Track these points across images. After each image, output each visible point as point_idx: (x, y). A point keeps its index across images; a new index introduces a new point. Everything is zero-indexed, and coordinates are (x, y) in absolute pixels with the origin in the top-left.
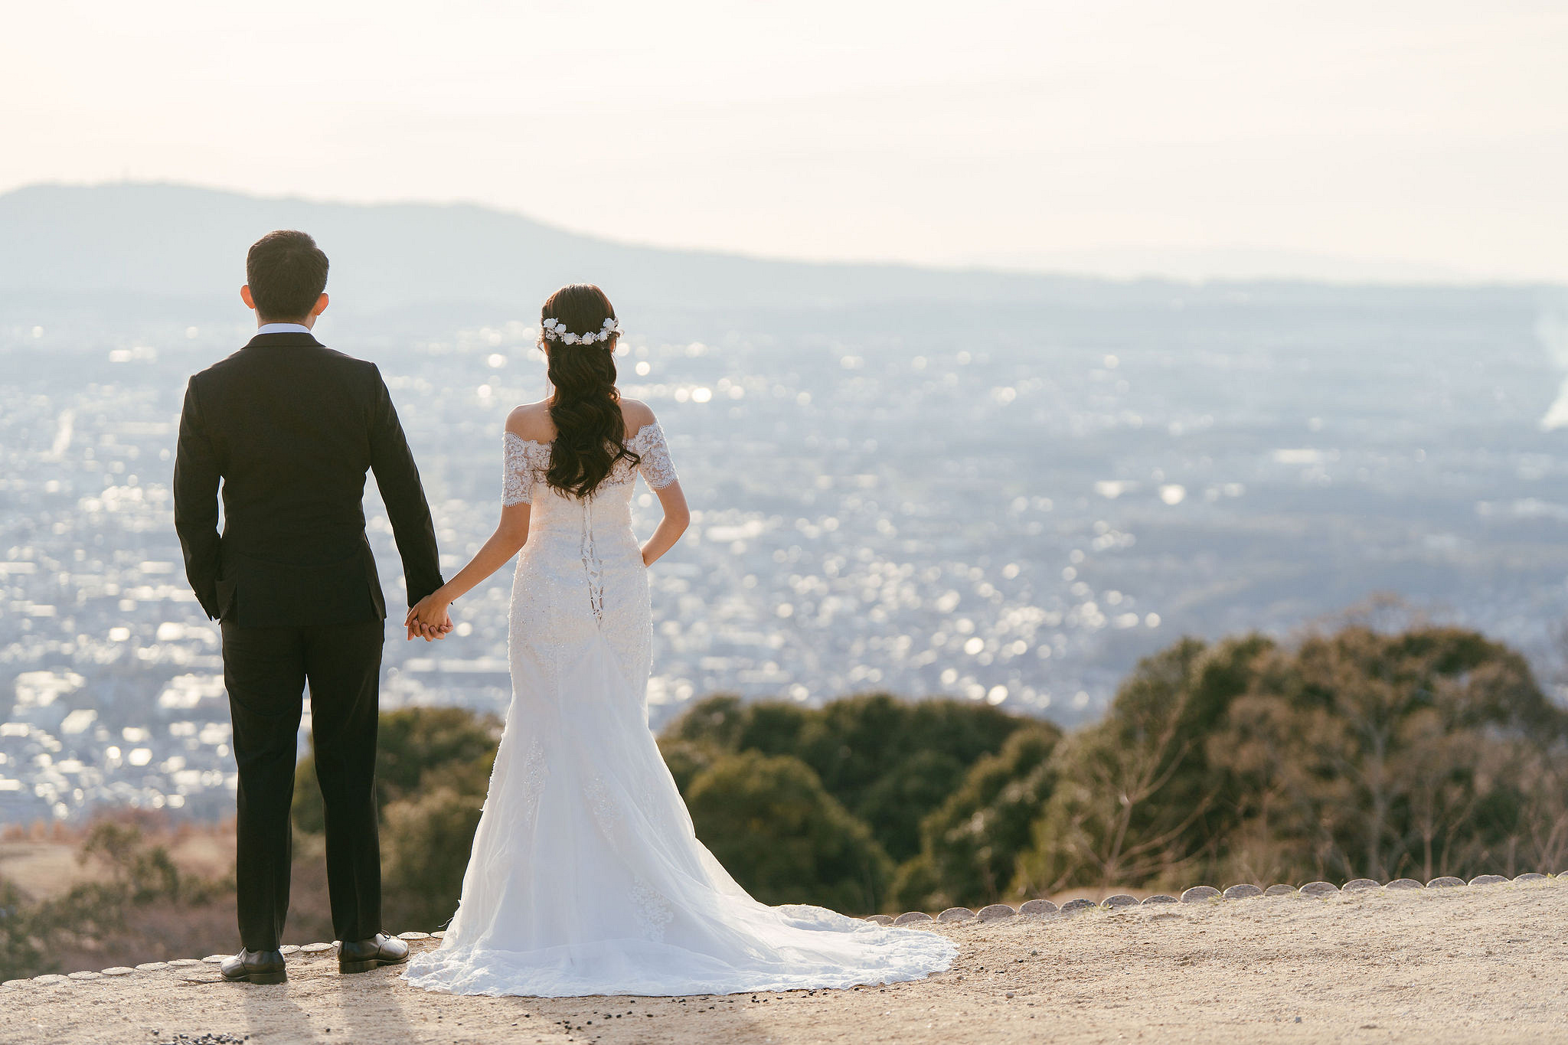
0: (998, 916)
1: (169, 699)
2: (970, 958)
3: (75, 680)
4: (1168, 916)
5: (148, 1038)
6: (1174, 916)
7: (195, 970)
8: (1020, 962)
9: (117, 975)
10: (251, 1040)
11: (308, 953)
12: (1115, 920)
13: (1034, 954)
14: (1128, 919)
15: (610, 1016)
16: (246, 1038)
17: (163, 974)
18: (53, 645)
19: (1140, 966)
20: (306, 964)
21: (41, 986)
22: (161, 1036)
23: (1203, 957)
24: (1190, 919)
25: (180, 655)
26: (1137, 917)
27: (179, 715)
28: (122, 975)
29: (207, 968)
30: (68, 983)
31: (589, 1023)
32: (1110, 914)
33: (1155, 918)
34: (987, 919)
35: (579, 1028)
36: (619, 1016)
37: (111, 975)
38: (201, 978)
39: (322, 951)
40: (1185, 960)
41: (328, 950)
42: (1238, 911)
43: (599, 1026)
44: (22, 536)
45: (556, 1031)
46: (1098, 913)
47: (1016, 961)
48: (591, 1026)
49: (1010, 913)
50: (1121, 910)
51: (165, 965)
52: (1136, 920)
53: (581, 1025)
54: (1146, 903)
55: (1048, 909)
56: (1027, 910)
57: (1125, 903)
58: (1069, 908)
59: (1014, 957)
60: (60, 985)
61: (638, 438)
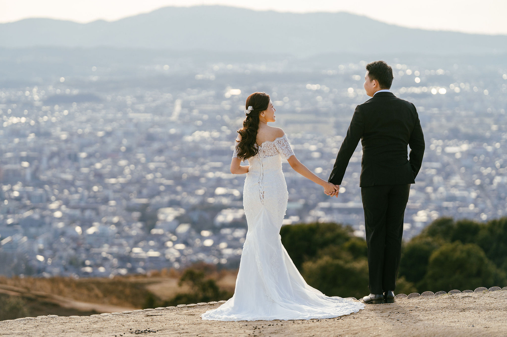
0: (415, 297)
1: (220, 219)
3: (182, 211)
4: (468, 296)
5: (128, 331)
6: (470, 297)
7: (152, 312)
8: (411, 310)
9: (127, 313)
10: (159, 331)
11: (189, 307)
12: (450, 298)
13: (417, 308)
14: (455, 297)
15: (270, 325)
16: (158, 331)
17: (141, 313)
18: (173, 197)
19: (448, 311)
20: (187, 310)
21: (102, 316)
22: (132, 330)
23: (469, 309)
24: (474, 298)
25: (225, 201)
27: (224, 225)
28: (128, 313)
30: (111, 316)
32: (450, 296)
33: (463, 297)
34: (411, 298)
35: (259, 328)
36: (273, 325)
38: (153, 314)
39: (193, 306)
40: (464, 310)
41: (195, 306)
42: (491, 295)
43: (265, 328)
44: (160, 152)
45: (252, 329)
46: (446, 296)
47: (410, 310)
48: (263, 328)
49: (418, 296)
50: (454, 295)
51: (143, 310)
52: (457, 298)
53: (260, 328)
54: (463, 292)
55: (431, 295)
56: (424, 295)
57: (457, 293)
58: (437, 294)
59: (410, 309)
60: (108, 316)
61: (275, 141)
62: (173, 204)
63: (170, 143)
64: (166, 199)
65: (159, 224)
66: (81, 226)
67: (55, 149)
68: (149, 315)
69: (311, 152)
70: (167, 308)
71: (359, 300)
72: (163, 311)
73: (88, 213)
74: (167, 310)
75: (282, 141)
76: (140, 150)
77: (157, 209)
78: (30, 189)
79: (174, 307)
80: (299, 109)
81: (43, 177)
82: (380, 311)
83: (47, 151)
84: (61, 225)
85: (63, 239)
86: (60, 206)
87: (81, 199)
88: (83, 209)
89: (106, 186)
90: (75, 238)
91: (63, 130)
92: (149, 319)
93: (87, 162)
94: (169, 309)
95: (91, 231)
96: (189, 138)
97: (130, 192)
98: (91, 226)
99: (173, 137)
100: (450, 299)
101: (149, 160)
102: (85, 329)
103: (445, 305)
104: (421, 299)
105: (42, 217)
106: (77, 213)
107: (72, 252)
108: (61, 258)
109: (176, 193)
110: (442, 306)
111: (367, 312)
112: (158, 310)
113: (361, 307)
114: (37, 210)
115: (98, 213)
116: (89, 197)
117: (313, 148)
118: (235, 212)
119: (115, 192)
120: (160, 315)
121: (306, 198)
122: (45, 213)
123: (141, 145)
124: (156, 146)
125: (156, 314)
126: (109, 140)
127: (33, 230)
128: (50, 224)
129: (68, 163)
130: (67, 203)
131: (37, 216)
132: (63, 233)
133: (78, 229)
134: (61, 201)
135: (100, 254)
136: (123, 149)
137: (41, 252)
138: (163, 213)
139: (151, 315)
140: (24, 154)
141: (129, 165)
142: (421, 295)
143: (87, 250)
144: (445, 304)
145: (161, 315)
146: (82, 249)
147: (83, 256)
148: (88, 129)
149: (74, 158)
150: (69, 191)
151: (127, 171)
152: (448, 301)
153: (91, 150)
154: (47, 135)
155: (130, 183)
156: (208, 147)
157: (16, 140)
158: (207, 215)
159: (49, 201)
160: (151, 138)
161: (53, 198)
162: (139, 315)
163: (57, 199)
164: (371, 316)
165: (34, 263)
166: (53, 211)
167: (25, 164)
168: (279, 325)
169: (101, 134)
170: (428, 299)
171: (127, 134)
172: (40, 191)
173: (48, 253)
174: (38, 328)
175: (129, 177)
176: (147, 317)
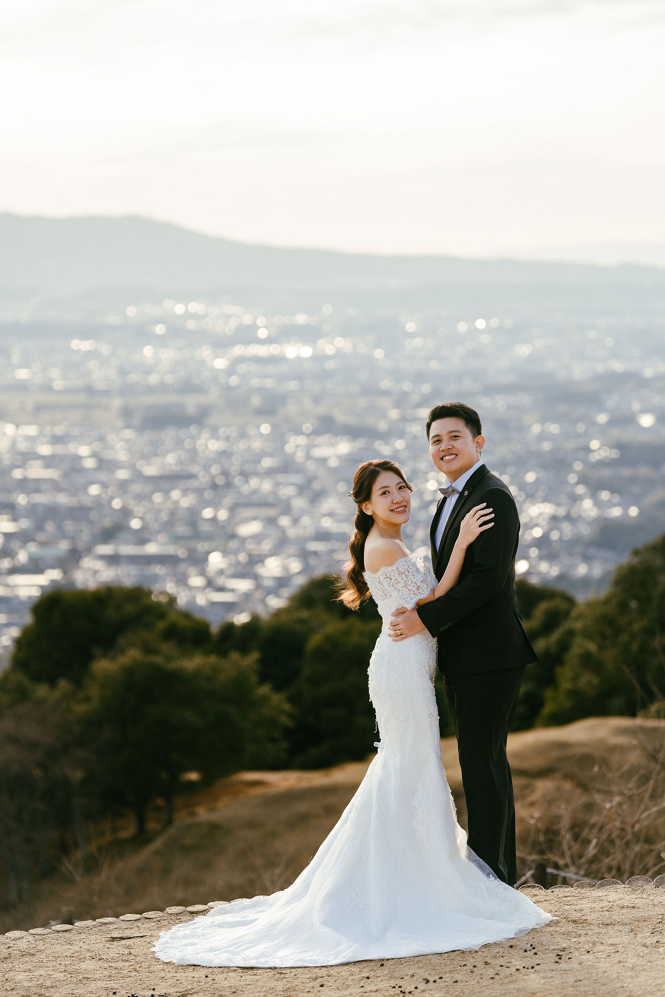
2: (660, 922)
7: (116, 926)
9: (62, 931)
11: (192, 913)
15: (428, 981)
17: (95, 931)
22: (118, 995)
28: (66, 931)
29: (124, 925)
30: (31, 938)
31: (416, 988)
35: (410, 992)
37: (59, 933)
38: (123, 935)
39: (202, 912)
43: (423, 991)
51: (96, 923)
60: (24, 940)
68: (116, 938)
69: (81, 458)
70: (145, 915)
72: (139, 924)
74: (148, 920)
79: (160, 914)
80: (58, 385)
92: (117, 948)
94: (150, 919)
112: (128, 923)
117: (84, 450)
120: (140, 937)
121: (73, 539)
125: (127, 933)
139: (120, 938)
145: (143, 937)
162: (93, 938)
168: (448, 980)
176: (113, 941)
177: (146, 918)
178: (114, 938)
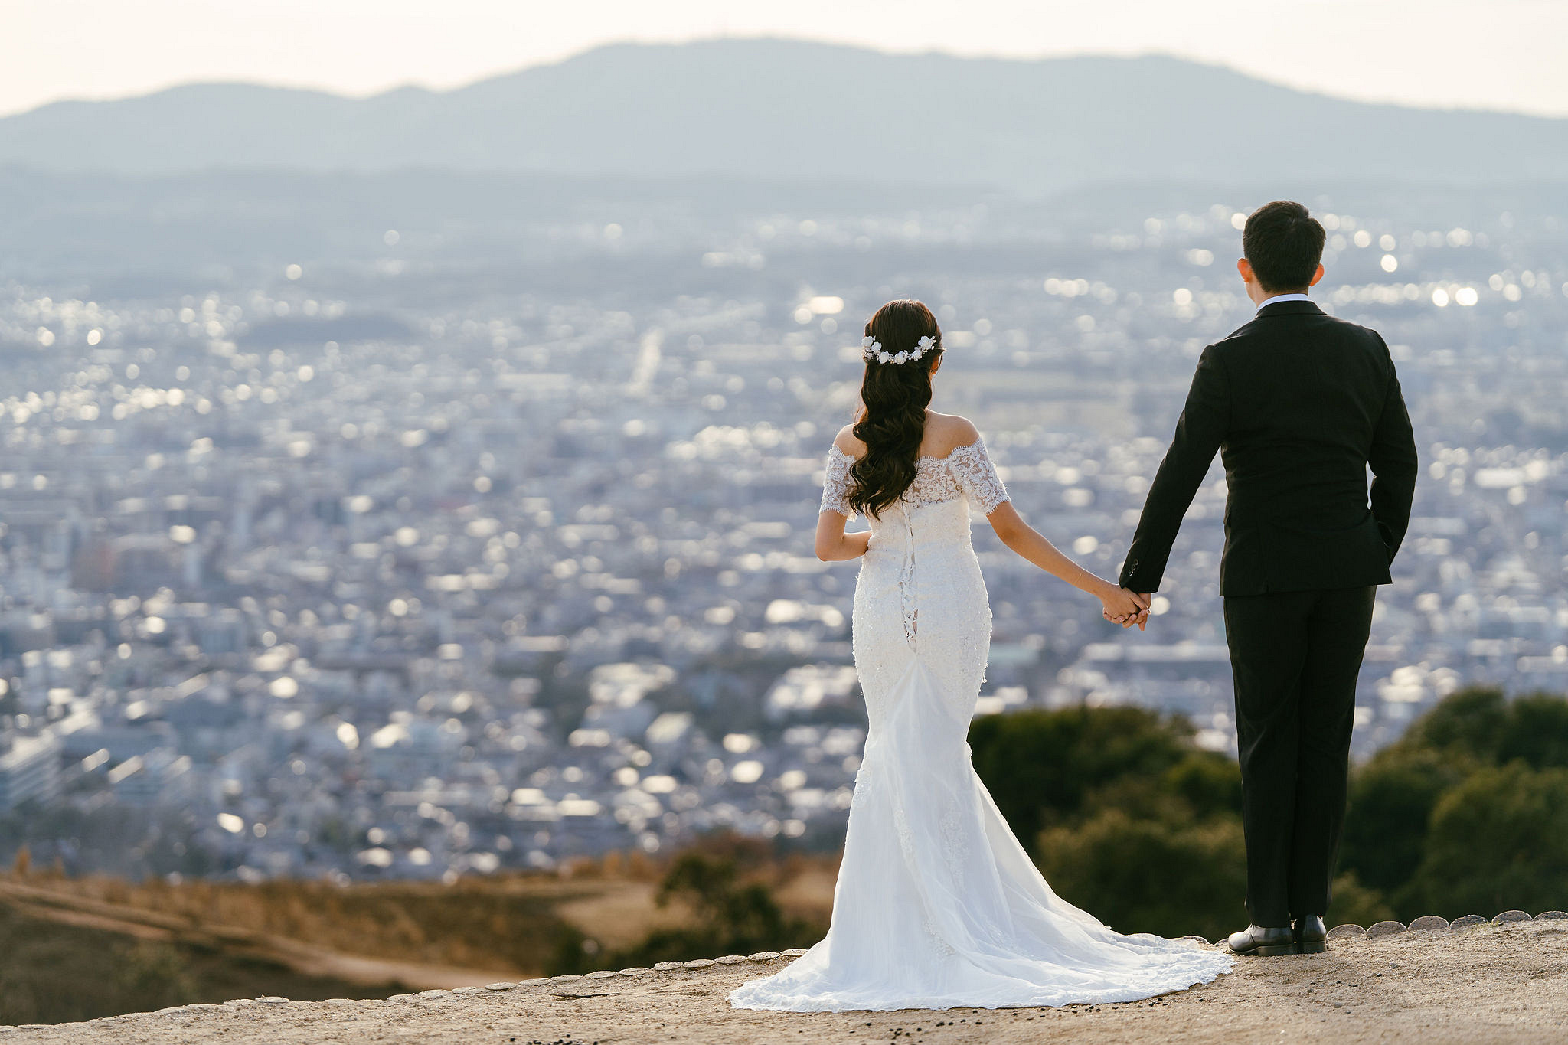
3: (665, 674)
4: (1553, 931)
6: (1559, 932)
7: (577, 985)
8: (1378, 976)
9: (500, 990)
12: (1499, 937)
13: (1395, 967)
14: (1512, 935)
15: (942, 1024)
17: (545, 989)
18: (637, 630)
19: (1491, 978)
20: (686, 979)
21: (424, 1001)
22: (516, 1043)
23: (1559, 970)
25: (798, 642)
26: (1522, 933)
27: (796, 718)
28: (504, 990)
29: (589, 983)
30: (452, 998)
31: (919, 1030)
32: (1497, 930)
33: (1539, 934)
34: (1376, 936)
35: (908, 1034)
36: (951, 1024)
37: (495, 990)
38: (581, 992)
39: (704, 967)
40: (1541, 973)
41: (709, 966)
43: (927, 1033)
44: (597, 491)
45: (886, 1036)
46: (1486, 929)
47: (1374, 975)
48: (920, 1032)
49: (1401, 930)
50: (1509, 926)
51: (549, 980)
52: (1518, 936)
53: (911, 1031)
54: (1537, 919)
55: (1439, 926)
56: (1418, 927)
57: (1519, 920)
58: (1459, 925)
59: (1374, 971)
60: (443, 1000)
61: (951, 458)
62: (636, 652)
63: (625, 465)
64: (616, 637)
65: (594, 714)
66: (357, 721)
67: (272, 485)
68: (569, 996)
69: (1062, 488)
70: (624, 972)
71: (1217, 946)
72: (609, 982)
73: (375, 683)
74: (625, 978)
75: (972, 457)
76: (536, 485)
77: (588, 667)
78: (197, 609)
79: (645, 970)
80: (1022, 356)
81: (237, 573)
82: (1283, 979)
83: (250, 492)
84: (292, 720)
85: (299, 765)
86: (290, 662)
87: (354, 640)
88: (361, 672)
89: (430, 600)
90: (337, 762)
91: (297, 427)
92: (568, 1006)
93: (374, 524)
94: (629, 976)
95: (386, 737)
96: (683, 450)
97: (505, 617)
98: (384, 721)
99: (637, 447)
100: (1499, 940)
101: (564, 516)
102: (372, 1039)
103: (1483, 958)
104: (1408, 939)
105: (237, 696)
106: (343, 682)
107: (326, 803)
108: (294, 821)
109: (647, 618)
110: (1472, 962)
111: (1241, 981)
112: (596, 979)
113: (1223, 965)
114: (221, 675)
115: (407, 683)
116: (380, 633)
117: (1068, 475)
118: (831, 676)
119: (460, 616)
120: (604, 995)
121: (1048, 632)
122: (247, 682)
123: (537, 472)
124: (583, 473)
125: (590, 992)
126: (439, 457)
127: (207, 737)
128: (261, 717)
129: (313, 530)
130: (310, 652)
131: (218, 694)
132: (300, 746)
133: (347, 733)
134: (292, 646)
135: (414, 808)
136: (482, 483)
137: (232, 804)
138: (606, 682)
139: (574, 996)
140: (177, 502)
141: (500, 533)
142: (1407, 927)
143: (375, 797)
144: (1483, 955)
145: (606, 995)
146: (359, 792)
147: (363, 815)
148: (373, 424)
149: (331, 513)
150: (319, 615)
151: (495, 551)
152: (1493, 945)
153: (384, 487)
154: (249, 442)
155: (503, 589)
156: (743, 476)
157: (155, 460)
158: (742, 687)
159: (257, 646)
160: (567, 450)
161: (268, 637)
162: (538, 997)
163: (282, 640)
164: (1255, 992)
165: (213, 838)
166: (269, 676)
167: (183, 533)
168: (970, 1022)
169: (413, 438)
170: (1431, 940)
171: (494, 438)
172: (227, 616)
173: (254, 806)
174: (227, 1037)
175: (501, 570)
176: (563, 1000)
177: (623, 975)
178: (565, 996)
